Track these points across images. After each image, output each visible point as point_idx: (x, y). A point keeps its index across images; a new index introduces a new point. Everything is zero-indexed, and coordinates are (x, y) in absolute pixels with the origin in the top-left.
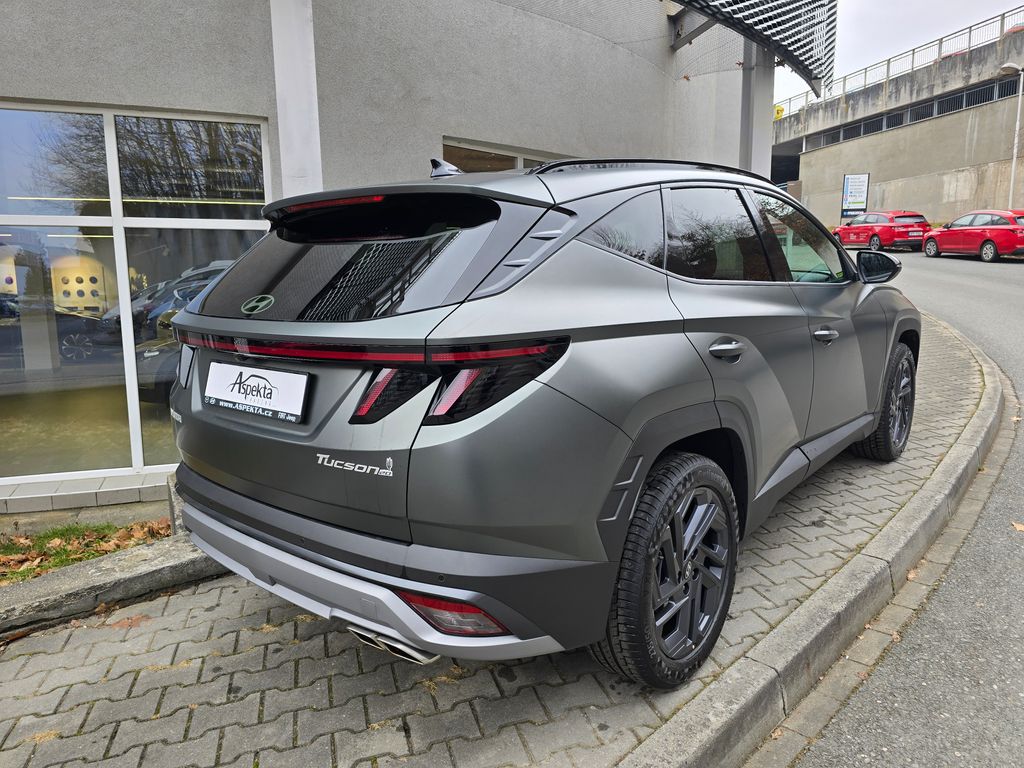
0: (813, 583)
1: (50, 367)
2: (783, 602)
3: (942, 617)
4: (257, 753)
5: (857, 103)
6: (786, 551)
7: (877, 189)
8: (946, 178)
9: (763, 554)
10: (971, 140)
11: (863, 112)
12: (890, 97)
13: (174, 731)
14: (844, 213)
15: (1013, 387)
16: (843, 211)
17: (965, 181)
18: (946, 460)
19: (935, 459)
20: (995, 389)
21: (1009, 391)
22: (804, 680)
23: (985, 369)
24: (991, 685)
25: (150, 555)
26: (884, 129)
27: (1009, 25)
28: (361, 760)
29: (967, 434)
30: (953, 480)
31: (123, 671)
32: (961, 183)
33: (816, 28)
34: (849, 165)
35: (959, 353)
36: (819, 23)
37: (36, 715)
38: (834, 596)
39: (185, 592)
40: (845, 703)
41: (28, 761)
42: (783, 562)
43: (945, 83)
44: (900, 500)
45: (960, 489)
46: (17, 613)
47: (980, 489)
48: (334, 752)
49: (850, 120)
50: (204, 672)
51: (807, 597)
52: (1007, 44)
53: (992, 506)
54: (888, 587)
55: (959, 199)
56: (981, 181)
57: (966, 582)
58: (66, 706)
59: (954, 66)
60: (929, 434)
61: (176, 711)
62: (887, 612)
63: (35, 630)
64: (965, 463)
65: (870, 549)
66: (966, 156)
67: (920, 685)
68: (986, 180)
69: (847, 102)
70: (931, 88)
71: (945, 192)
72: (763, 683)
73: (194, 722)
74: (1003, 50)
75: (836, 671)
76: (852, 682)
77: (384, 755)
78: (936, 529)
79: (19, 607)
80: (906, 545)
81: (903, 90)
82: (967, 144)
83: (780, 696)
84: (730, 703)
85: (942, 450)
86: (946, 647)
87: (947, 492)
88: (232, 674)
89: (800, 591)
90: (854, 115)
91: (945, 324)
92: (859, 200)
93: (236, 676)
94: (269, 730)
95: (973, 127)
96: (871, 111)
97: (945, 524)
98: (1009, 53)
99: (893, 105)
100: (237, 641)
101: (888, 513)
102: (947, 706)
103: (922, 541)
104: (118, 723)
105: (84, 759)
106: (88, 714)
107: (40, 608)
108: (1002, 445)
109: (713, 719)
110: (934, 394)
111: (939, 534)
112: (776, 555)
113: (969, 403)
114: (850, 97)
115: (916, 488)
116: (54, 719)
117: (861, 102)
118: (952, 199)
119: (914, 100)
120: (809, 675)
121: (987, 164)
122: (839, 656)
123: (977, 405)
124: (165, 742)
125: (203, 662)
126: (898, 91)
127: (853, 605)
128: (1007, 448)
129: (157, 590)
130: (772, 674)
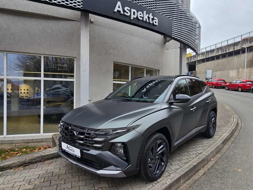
0: (190, 160)
1: (17, 110)
2: (184, 163)
3: (217, 167)
4: (79, 186)
5: (209, 54)
6: (186, 154)
7: (214, 73)
8: (230, 71)
9: (180, 154)
10: (236, 63)
11: (210, 55)
12: (216, 52)
13: (62, 182)
14: (206, 79)
15: (241, 121)
16: (206, 78)
17: (235, 72)
18: (222, 136)
19: (220, 136)
20: (236, 121)
21: (240, 122)
22: (187, 178)
23: (235, 117)
24: (224, 180)
25: (53, 150)
26: (215, 60)
27: (243, 37)
28: (100, 188)
29: (228, 131)
30: (223, 140)
31: (50, 172)
32: (234, 73)
33: (196, 40)
34: (207, 68)
35: (229, 113)
36: (197, 39)
37: (34, 179)
38: (194, 162)
39: (59, 158)
40: (195, 182)
41: (35, 186)
42: (185, 156)
43: (229, 50)
44: (211, 144)
45: (225, 142)
46: (27, 160)
47: (229, 143)
48: (94, 186)
49: (207, 57)
50: (66, 172)
51: (189, 162)
52: (243, 42)
53: (231, 146)
54: (206, 161)
55: (234, 76)
56: (238, 72)
57: (223, 161)
58: (40, 177)
59: (231, 46)
60: (219, 131)
61: (62, 179)
62: (206, 166)
63: (30, 164)
64: (226, 137)
65: (203, 153)
66: (235, 67)
67: (210, 180)
68: (239, 72)
69: (206, 53)
70: (226, 51)
71: (230, 75)
72: (178, 177)
73: (66, 181)
74: (242, 43)
75: (194, 177)
76: (197, 179)
77: (104, 187)
78: (218, 150)
79: (28, 159)
80: (211, 153)
81: (219, 51)
82: (235, 64)
83: (182, 180)
84: (171, 180)
85: (222, 134)
86: (217, 173)
87: (221, 143)
88: (72, 173)
89: (188, 161)
90: (208, 56)
91: (227, 106)
92: (210, 76)
93: (73, 173)
94: (81, 182)
95: (236, 60)
96: (212, 55)
97: (221, 149)
98: (243, 44)
99: (217, 54)
100: (72, 167)
101: (208, 147)
102: (215, 183)
103: (215, 153)
104: (51, 181)
105: (46, 186)
106: (45, 179)
107: (31, 160)
108: (236, 134)
109: (168, 183)
110: (222, 122)
111: (219, 151)
112: (183, 154)
113: (229, 124)
114: (207, 52)
115: (215, 142)
116: (38, 180)
117: (210, 53)
118: (232, 76)
119: (222, 53)
120: (188, 177)
121: (239, 68)
122: (195, 174)
123: (231, 125)
124: (61, 184)
125: (66, 171)
126: (218, 51)
127: (198, 164)
128: (237, 134)
129: (54, 157)
130: (180, 175)
